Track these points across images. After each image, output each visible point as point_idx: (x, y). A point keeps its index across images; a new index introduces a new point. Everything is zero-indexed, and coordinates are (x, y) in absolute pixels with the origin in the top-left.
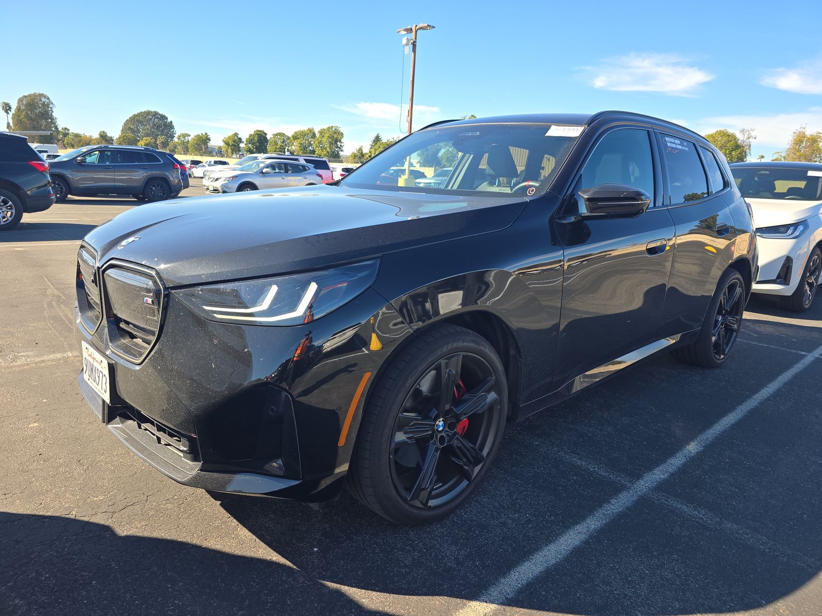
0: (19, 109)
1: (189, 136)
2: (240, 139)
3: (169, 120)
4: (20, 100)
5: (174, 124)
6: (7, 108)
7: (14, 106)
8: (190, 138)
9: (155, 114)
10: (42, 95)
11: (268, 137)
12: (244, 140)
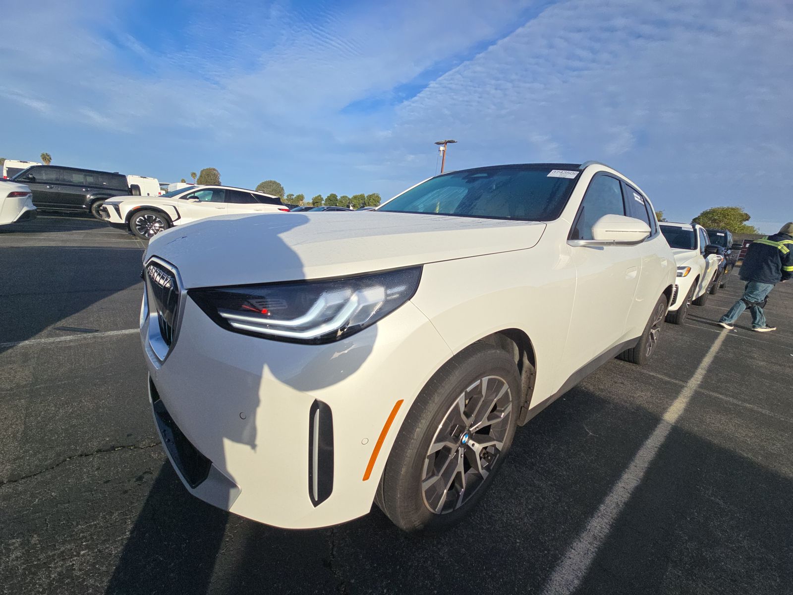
0: (201, 176)
1: (293, 195)
2: (322, 198)
3: (282, 186)
4: (202, 172)
5: (284, 188)
6: (194, 174)
7: (198, 175)
8: (294, 197)
9: (275, 183)
10: (214, 169)
11: (339, 198)
12: (324, 199)
